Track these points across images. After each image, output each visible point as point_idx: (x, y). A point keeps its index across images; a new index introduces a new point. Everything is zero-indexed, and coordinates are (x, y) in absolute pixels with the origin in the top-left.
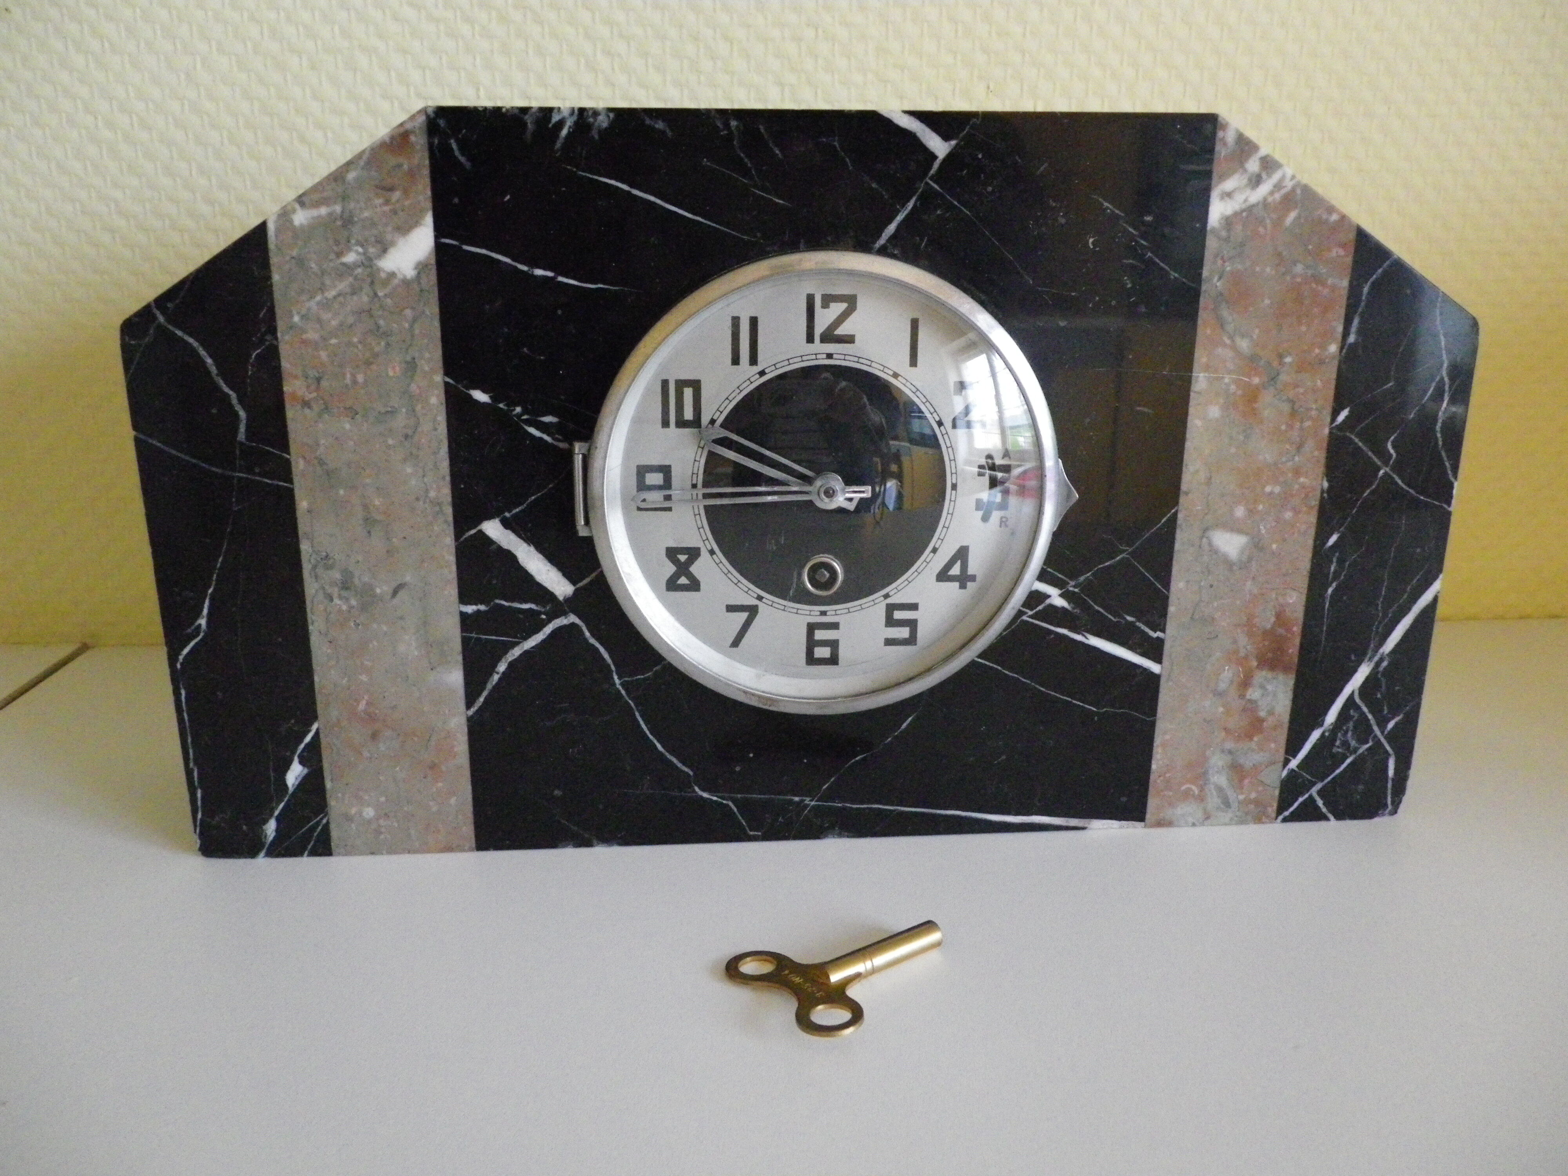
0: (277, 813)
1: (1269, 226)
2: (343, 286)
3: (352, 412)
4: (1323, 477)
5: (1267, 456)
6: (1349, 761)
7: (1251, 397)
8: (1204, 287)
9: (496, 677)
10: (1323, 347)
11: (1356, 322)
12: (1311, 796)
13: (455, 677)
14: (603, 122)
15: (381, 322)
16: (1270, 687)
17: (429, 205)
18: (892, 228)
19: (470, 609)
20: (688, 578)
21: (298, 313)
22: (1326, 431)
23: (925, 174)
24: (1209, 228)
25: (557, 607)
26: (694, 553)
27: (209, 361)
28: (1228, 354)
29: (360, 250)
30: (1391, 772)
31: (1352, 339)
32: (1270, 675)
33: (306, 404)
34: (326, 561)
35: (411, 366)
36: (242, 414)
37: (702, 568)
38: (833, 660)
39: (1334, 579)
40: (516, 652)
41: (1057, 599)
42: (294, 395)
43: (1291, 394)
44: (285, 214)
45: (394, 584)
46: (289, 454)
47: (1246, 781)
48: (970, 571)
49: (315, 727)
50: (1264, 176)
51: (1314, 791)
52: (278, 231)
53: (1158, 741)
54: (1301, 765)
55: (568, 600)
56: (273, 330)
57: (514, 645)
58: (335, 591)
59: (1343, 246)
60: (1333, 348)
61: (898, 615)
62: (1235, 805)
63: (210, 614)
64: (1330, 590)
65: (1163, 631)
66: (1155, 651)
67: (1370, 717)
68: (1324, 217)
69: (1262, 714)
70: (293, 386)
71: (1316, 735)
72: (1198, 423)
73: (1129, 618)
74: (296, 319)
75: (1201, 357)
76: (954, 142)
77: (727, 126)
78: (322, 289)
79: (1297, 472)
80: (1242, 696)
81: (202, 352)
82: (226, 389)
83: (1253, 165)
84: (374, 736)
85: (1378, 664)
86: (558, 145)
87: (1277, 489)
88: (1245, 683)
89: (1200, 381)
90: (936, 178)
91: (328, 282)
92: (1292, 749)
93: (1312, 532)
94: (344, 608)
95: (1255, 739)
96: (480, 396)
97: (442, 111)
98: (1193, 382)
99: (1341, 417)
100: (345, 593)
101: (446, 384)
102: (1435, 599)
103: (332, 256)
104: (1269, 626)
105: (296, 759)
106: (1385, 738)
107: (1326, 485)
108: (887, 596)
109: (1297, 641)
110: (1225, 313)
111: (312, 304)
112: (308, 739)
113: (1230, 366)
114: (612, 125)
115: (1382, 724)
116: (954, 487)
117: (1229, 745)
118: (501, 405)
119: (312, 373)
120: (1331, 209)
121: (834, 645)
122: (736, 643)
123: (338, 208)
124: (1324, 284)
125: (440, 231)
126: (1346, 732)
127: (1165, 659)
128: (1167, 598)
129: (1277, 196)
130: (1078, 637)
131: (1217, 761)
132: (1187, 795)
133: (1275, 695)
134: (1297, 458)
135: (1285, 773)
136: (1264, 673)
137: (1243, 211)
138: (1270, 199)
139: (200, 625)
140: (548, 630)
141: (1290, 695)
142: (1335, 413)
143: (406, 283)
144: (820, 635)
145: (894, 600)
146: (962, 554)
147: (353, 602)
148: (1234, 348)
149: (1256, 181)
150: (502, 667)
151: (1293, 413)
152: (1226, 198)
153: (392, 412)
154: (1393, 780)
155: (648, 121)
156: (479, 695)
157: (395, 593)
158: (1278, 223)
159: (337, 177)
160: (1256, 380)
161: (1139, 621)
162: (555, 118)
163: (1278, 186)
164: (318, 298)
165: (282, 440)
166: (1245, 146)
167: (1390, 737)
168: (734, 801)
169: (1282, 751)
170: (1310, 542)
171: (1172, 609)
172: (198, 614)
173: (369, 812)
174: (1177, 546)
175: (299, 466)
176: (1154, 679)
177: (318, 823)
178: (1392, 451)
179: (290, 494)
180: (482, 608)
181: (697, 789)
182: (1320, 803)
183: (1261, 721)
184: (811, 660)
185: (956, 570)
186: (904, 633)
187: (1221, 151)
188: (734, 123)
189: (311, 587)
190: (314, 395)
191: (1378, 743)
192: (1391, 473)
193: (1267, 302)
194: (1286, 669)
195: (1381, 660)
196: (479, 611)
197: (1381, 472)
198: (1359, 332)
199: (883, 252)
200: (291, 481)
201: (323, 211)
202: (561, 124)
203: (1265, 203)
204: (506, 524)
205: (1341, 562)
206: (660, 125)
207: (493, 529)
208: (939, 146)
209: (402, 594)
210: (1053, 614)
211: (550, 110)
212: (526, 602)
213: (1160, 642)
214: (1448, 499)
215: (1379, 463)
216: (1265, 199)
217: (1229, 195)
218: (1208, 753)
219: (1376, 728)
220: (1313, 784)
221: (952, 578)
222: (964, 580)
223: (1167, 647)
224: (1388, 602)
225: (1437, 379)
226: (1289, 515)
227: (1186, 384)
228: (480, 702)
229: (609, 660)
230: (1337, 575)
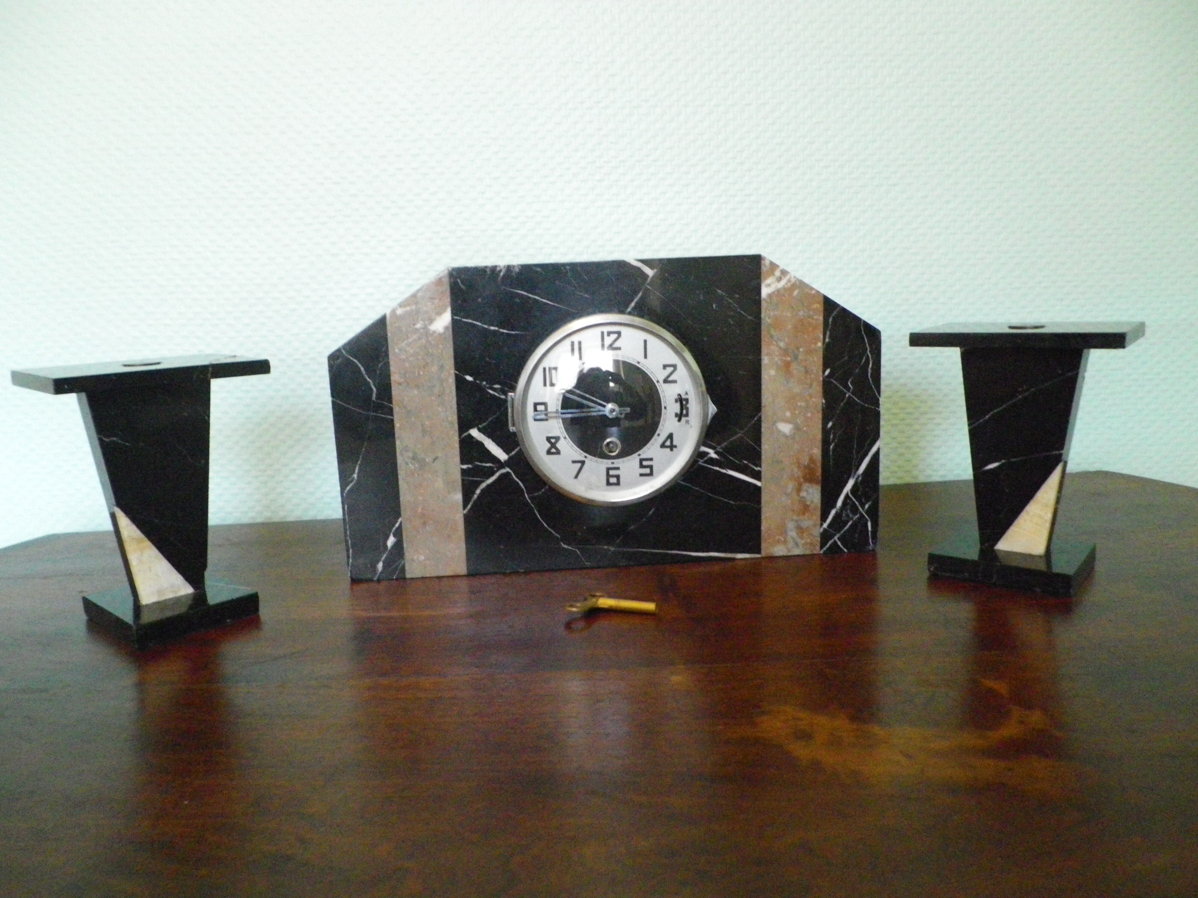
0: (383, 559)
1: (787, 297)
2: (415, 337)
3: (417, 387)
4: (822, 399)
5: (797, 390)
6: (850, 524)
7: (787, 365)
8: (763, 322)
9: (475, 496)
10: (815, 344)
11: (828, 333)
12: (835, 541)
13: (458, 497)
14: (517, 270)
15: (430, 350)
16: (810, 491)
17: (449, 304)
18: (633, 304)
19: (465, 467)
20: (556, 449)
21: (398, 348)
22: (821, 379)
23: (645, 283)
24: (762, 298)
25: (500, 464)
26: (558, 439)
27: (362, 369)
28: (776, 349)
29: (422, 323)
30: (870, 528)
31: (827, 340)
32: (809, 485)
33: (400, 384)
34: (406, 449)
35: (442, 367)
36: (374, 389)
37: (561, 445)
38: (618, 484)
39: (833, 442)
40: (483, 485)
41: (713, 454)
42: (395, 382)
43: (804, 364)
44: (393, 312)
45: (434, 457)
46: (392, 405)
47: (805, 534)
48: (675, 443)
49: (400, 520)
50: (783, 277)
51: (836, 538)
52: (391, 317)
53: (763, 517)
54: (830, 526)
55: (505, 462)
56: (387, 355)
57: (483, 482)
58: (409, 461)
59: (818, 303)
60: (820, 344)
61: (645, 463)
62: (800, 546)
63: (359, 473)
64: (831, 447)
65: (760, 466)
66: (757, 476)
67: (857, 503)
68: (810, 292)
69: (808, 503)
70: (395, 377)
71: (833, 512)
72: (766, 377)
73: (745, 462)
74: (397, 350)
75: (764, 350)
76: (655, 270)
77: (565, 269)
78: (408, 338)
79: (811, 396)
80: (798, 495)
81: (360, 365)
82: (368, 379)
83: (777, 273)
84: (425, 524)
85: (857, 479)
86: (499, 279)
87: (803, 404)
88: (799, 490)
89: (765, 360)
90: (650, 284)
91: (409, 335)
92: (824, 518)
93: (820, 421)
94: (413, 468)
95: (806, 514)
96: (469, 378)
97: (454, 269)
98: (762, 360)
99: (828, 371)
100: (413, 462)
101: (456, 375)
102: (879, 449)
103: (412, 326)
104: (806, 463)
105: (392, 535)
106: (866, 513)
107: (824, 401)
108: (639, 455)
109: (820, 470)
110: (773, 332)
111: (403, 344)
112: (397, 525)
113: (777, 353)
114: (521, 270)
115: (863, 506)
116: (665, 408)
117: (795, 518)
118: (478, 381)
119: (403, 371)
120: (812, 289)
121: (618, 477)
122: (577, 476)
123: (414, 307)
124: (813, 319)
125: (453, 313)
126: (847, 511)
127: (763, 479)
128: (760, 452)
129: (789, 285)
130: (724, 471)
131: (791, 525)
132: (779, 541)
133: (813, 494)
134: (810, 390)
135: (822, 530)
136: (807, 484)
137: (775, 291)
138: (786, 286)
139: (354, 478)
140: (497, 475)
141: (820, 494)
142: (824, 372)
143: (440, 334)
144: (612, 472)
145: (643, 456)
146: (670, 436)
147: (417, 465)
148: (778, 346)
149: (779, 279)
150: (478, 491)
151: (806, 372)
152: (768, 287)
153: (434, 386)
154: (871, 532)
155: (534, 268)
156: (468, 504)
157: (435, 460)
158: (791, 294)
159: (414, 296)
160: (789, 359)
161: (749, 463)
162: (498, 269)
163: (789, 281)
164: (405, 342)
165: (390, 399)
166: (773, 266)
167: (867, 512)
168: (579, 549)
169: (819, 520)
170: (820, 426)
171: (763, 457)
172: (354, 472)
173: (422, 558)
174: (763, 430)
175: (396, 409)
176: (758, 489)
177: (400, 563)
178: (851, 386)
179: (392, 420)
180: (470, 466)
181: (562, 544)
182: (839, 543)
183: (808, 506)
184: (608, 483)
185: (668, 443)
186: (648, 471)
187: (764, 269)
189: (400, 460)
190: (403, 380)
191: (862, 516)
192: (851, 395)
193: (790, 327)
194: (816, 483)
195: (859, 477)
196: (468, 467)
197: (847, 395)
198: (830, 337)
199: (630, 313)
200: (392, 415)
201: (408, 308)
202: (500, 271)
203: (784, 288)
204: (480, 430)
205: (835, 434)
206: (539, 269)
207: (474, 433)
208: (650, 272)
209: (437, 461)
210: (712, 461)
211: (496, 266)
212: (488, 463)
213: (759, 473)
214: (877, 404)
215: (846, 391)
216: (784, 286)
217: (769, 285)
218: (786, 521)
219: (860, 508)
220: (835, 535)
221: (667, 447)
222: (672, 447)
223: (763, 474)
224: (858, 453)
225: (866, 355)
226: (809, 415)
227: (759, 361)
228: (469, 506)
229: (523, 487)
230: (834, 439)
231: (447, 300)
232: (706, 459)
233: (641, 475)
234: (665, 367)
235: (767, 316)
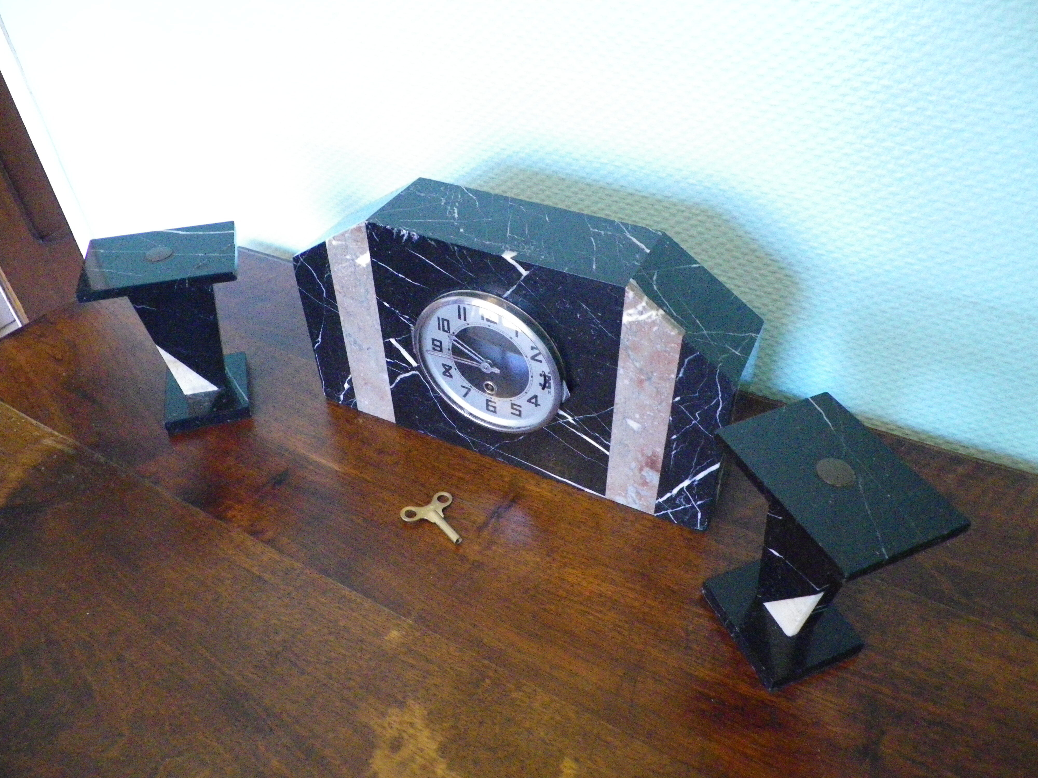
0: (343, 393)
1: (646, 330)
2: (347, 264)
3: (352, 298)
4: (669, 416)
5: (647, 402)
6: (681, 507)
8: (621, 342)
9: (397, 381)
10: (669, 375)
11: (682, 370)
12: (667, 513)
13: (386, 377)
14: (416, 238)
15: (358, 277)
16: (650, 474)
17: (368, 248)
18: (508, 293)
19: (389, 360)
20: (449, 374)
22: (671, 402)
23: (519, 279)
24: (623, 323)
25: (413, 369)
26: (450, 368)
27: (314, 274)
28: (631, 365)
29: (351, 256)
30: (700, 517)
31: (681, 375)
32: (650, 470)
33: (340, 293)
34: (349, 335)
35: (367, 291)
36: (324, 290)
37: (453, 372)
38: (494, 412)
39: (675, 449)
40: (402, 376)
41: (570, 419)
42: (337, 289)
43: (657, 386)
44: (330, 241)
45: (368, 347)
46: (337, 304)
47: (642, 499)
48: (538, 402)
49: (350, 376)
50: (644, 312)
51: (669, 511)
52: (329, 245)
53: (609, 474)
54: (664, 501)
55: (415, 367)
56: (330, 271)
57: (401, 374)
59: (678, 344)
60: (673, 376)
61: (515, 407)
62: (638, 504)
63: (321, 338)
64: (673, 453)
65: (610, 442)
67: (690, 497)
68: (669, 332)
69: (648, 481)
70: (337, 287)
71: (668, 495)
72: (621, 384)
73: (596, 434)
74: (335, 269)
75: (621, 363)
76: (528, 272)
77: (454, 248)
78: (342, 263)
79: (660, 411)
80: (640, 473)
81: (312, 270)
82: (320, 283)
83: (640, 308)
84: (366, 384)
86: (403, 241)
87: (652, 414)
88: (641, 469)
89: (621, 371)
90: (523, 281)
92: (660, 495)
93: (666, 432)
94: (355, 348)
95: (645, 487)
96: (387, 305)
97: (369, 224)
98: (618, 370)
99: (677, 399)
100: (354, 345)
101: (377, 299)
103: (344, 255)
104: (650, 455)
105: (346, 383)
106: (698, 507)
107: (671, 419)
108: (511, 400)
109: (661, 464)
110: (630, 352)
111: (339, 267)
112: (349, 378)
113: (632, 370)
114: (419, 239)
115: (695, 500)
116: (532, 377)
117: (635, 486)
118: (393, 309)
119: (341, 285)
121: (495, 408)
122: (465, 396)
123: (344, 243)
124: (669, 355)
125: (372, 256)
126: (681, 498)
127: (610, 451)
128: (610, 433)
129: (650, 320)
130: (579, 434)
131: (631, 489)
132: (620, 495)
133: (652, 476)
134: (659, 407)
135: (657, 502)
136: (648, 469)
137: (636, 322)
138: (646, 321)
139: (319, 340)
140: (411, 373)
141: (658, 479)
142: (674, 398)
143: (364, 268)
144: (490, 403)
145: (513, 402)
146: (535, 397)
147: (357, 348)
148: (634, 364)
149: (641, 313)
150: (399, 378)
151: (658, 392)
153: (363, 302)
154: (700, 520)
155: (431, 241)
156: (393, 383)
157: (368, 349)
158: (650, 329)
159: (343, 235)
160: (642, 377)
161: (601, 436)
162: (402, 233)
163: (650, 317)
164: (341, 265)
165: (335, 300)
166: (636, 301)
168: (470, 440)
169: (656, 495)
170: (665, 435)
171: (612, 437)
172: (318, 337)
173: (366, 403)
174: (614, 419)
175: (340, 308)
176: (607, 456)
177: (352, 401)
178: (698, 416)
179: (338, 314)
180: (392, 361)
181: (457, 431)
182: (671, 516)
183: (647, 482)
184: (488, 410)
185: (534, 401)
186: (517, 413)
187: (627, 300)
188: (456, 248)
189: (346, 340)
190: (342, 290)
191: (693, 507)
192: (697, 423)
193: (646, 353)
194: (657, 471)
195: (694, 481)
196: (391, 362)
197: (693, 422)
198: (684, 374)
199: (506, 299)
200: (338, 311)
201: (340, 243)
202: (403, 235)
204: (396, 341)
205: (677, 445)
206: (433, 243)
207: (393, 341)
208: (524, 273)
209: (370, 350)
210: (569, 424)
211: (400, 231)
212: (404, 363)
213: (608, 446)
215: (692, 418)
216: (644, 320)
217: (630, 315)
218: (627, 485)
219: (693, 502)
220: (668, 509)
221: (533, 403)
222: (537, 405)
223: (611, 448)
224: (697, 464)
225: (717, 399)
226: (656, 423)
227: (616, 370)
228: (393, 385)
229: (429, 387)
230: (676, 449)
231: (366, 245)
232: (565, 420)
233: (513, 413)
234: (532, 348)
235: (625, 338)
